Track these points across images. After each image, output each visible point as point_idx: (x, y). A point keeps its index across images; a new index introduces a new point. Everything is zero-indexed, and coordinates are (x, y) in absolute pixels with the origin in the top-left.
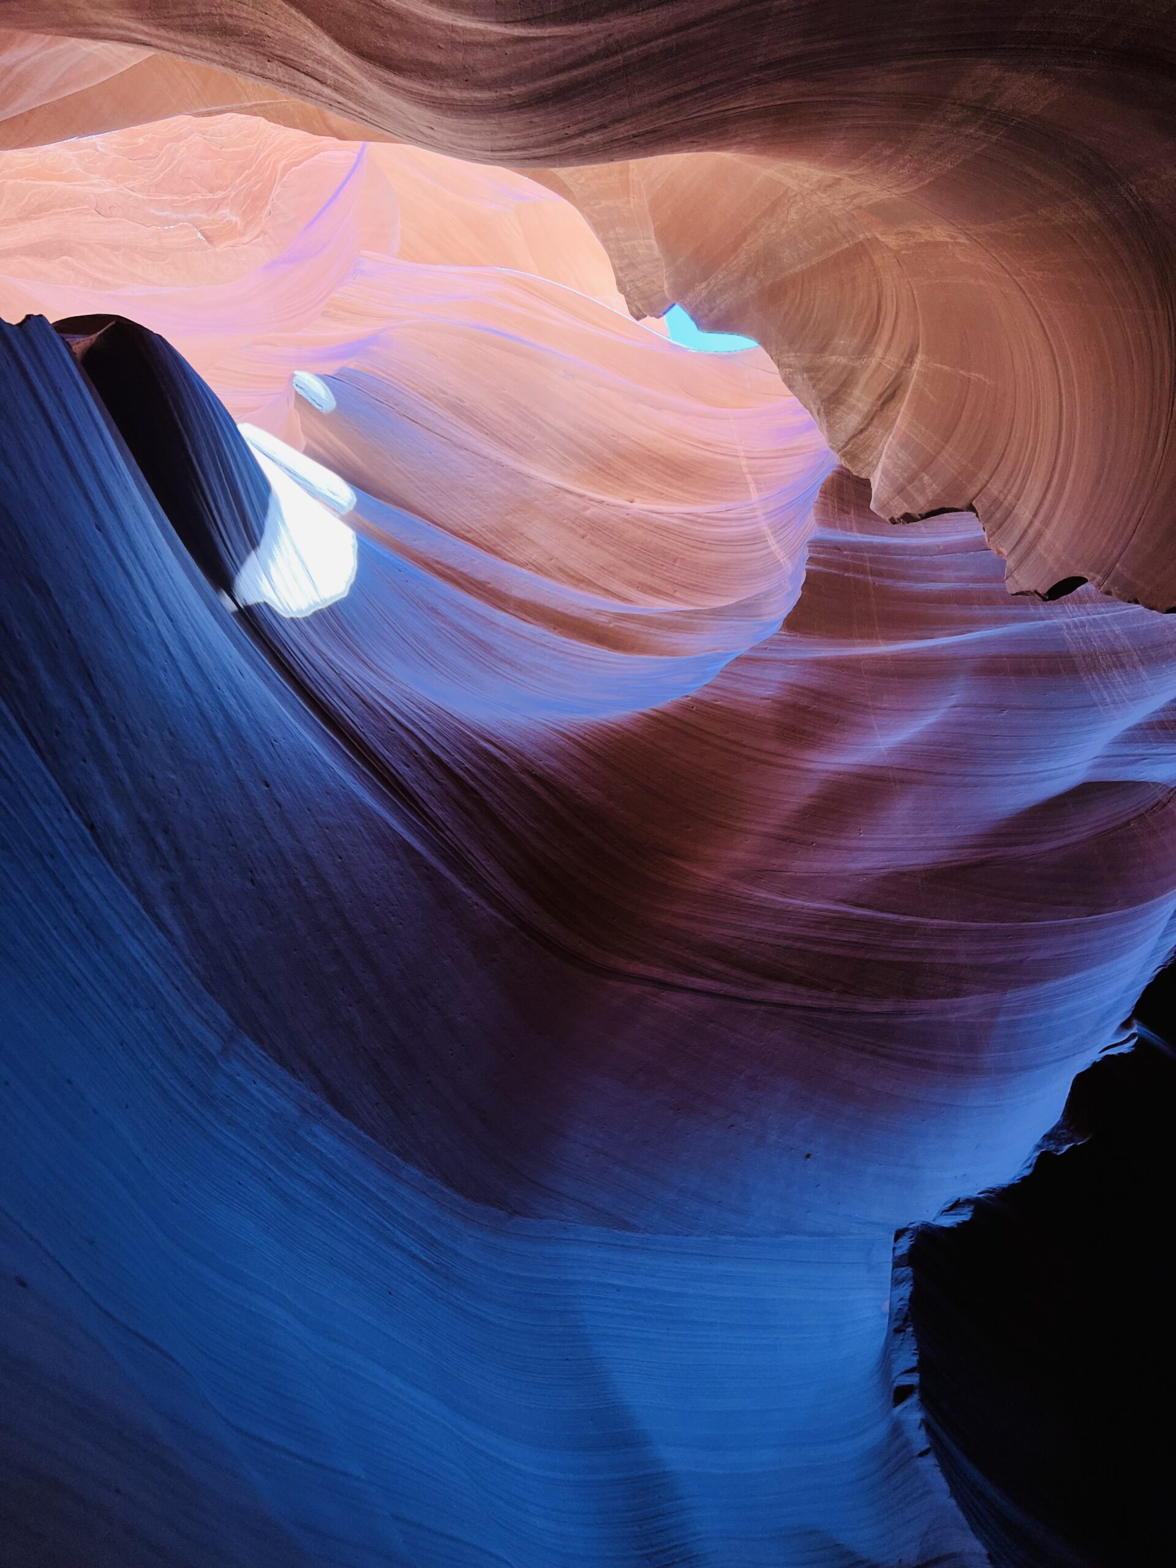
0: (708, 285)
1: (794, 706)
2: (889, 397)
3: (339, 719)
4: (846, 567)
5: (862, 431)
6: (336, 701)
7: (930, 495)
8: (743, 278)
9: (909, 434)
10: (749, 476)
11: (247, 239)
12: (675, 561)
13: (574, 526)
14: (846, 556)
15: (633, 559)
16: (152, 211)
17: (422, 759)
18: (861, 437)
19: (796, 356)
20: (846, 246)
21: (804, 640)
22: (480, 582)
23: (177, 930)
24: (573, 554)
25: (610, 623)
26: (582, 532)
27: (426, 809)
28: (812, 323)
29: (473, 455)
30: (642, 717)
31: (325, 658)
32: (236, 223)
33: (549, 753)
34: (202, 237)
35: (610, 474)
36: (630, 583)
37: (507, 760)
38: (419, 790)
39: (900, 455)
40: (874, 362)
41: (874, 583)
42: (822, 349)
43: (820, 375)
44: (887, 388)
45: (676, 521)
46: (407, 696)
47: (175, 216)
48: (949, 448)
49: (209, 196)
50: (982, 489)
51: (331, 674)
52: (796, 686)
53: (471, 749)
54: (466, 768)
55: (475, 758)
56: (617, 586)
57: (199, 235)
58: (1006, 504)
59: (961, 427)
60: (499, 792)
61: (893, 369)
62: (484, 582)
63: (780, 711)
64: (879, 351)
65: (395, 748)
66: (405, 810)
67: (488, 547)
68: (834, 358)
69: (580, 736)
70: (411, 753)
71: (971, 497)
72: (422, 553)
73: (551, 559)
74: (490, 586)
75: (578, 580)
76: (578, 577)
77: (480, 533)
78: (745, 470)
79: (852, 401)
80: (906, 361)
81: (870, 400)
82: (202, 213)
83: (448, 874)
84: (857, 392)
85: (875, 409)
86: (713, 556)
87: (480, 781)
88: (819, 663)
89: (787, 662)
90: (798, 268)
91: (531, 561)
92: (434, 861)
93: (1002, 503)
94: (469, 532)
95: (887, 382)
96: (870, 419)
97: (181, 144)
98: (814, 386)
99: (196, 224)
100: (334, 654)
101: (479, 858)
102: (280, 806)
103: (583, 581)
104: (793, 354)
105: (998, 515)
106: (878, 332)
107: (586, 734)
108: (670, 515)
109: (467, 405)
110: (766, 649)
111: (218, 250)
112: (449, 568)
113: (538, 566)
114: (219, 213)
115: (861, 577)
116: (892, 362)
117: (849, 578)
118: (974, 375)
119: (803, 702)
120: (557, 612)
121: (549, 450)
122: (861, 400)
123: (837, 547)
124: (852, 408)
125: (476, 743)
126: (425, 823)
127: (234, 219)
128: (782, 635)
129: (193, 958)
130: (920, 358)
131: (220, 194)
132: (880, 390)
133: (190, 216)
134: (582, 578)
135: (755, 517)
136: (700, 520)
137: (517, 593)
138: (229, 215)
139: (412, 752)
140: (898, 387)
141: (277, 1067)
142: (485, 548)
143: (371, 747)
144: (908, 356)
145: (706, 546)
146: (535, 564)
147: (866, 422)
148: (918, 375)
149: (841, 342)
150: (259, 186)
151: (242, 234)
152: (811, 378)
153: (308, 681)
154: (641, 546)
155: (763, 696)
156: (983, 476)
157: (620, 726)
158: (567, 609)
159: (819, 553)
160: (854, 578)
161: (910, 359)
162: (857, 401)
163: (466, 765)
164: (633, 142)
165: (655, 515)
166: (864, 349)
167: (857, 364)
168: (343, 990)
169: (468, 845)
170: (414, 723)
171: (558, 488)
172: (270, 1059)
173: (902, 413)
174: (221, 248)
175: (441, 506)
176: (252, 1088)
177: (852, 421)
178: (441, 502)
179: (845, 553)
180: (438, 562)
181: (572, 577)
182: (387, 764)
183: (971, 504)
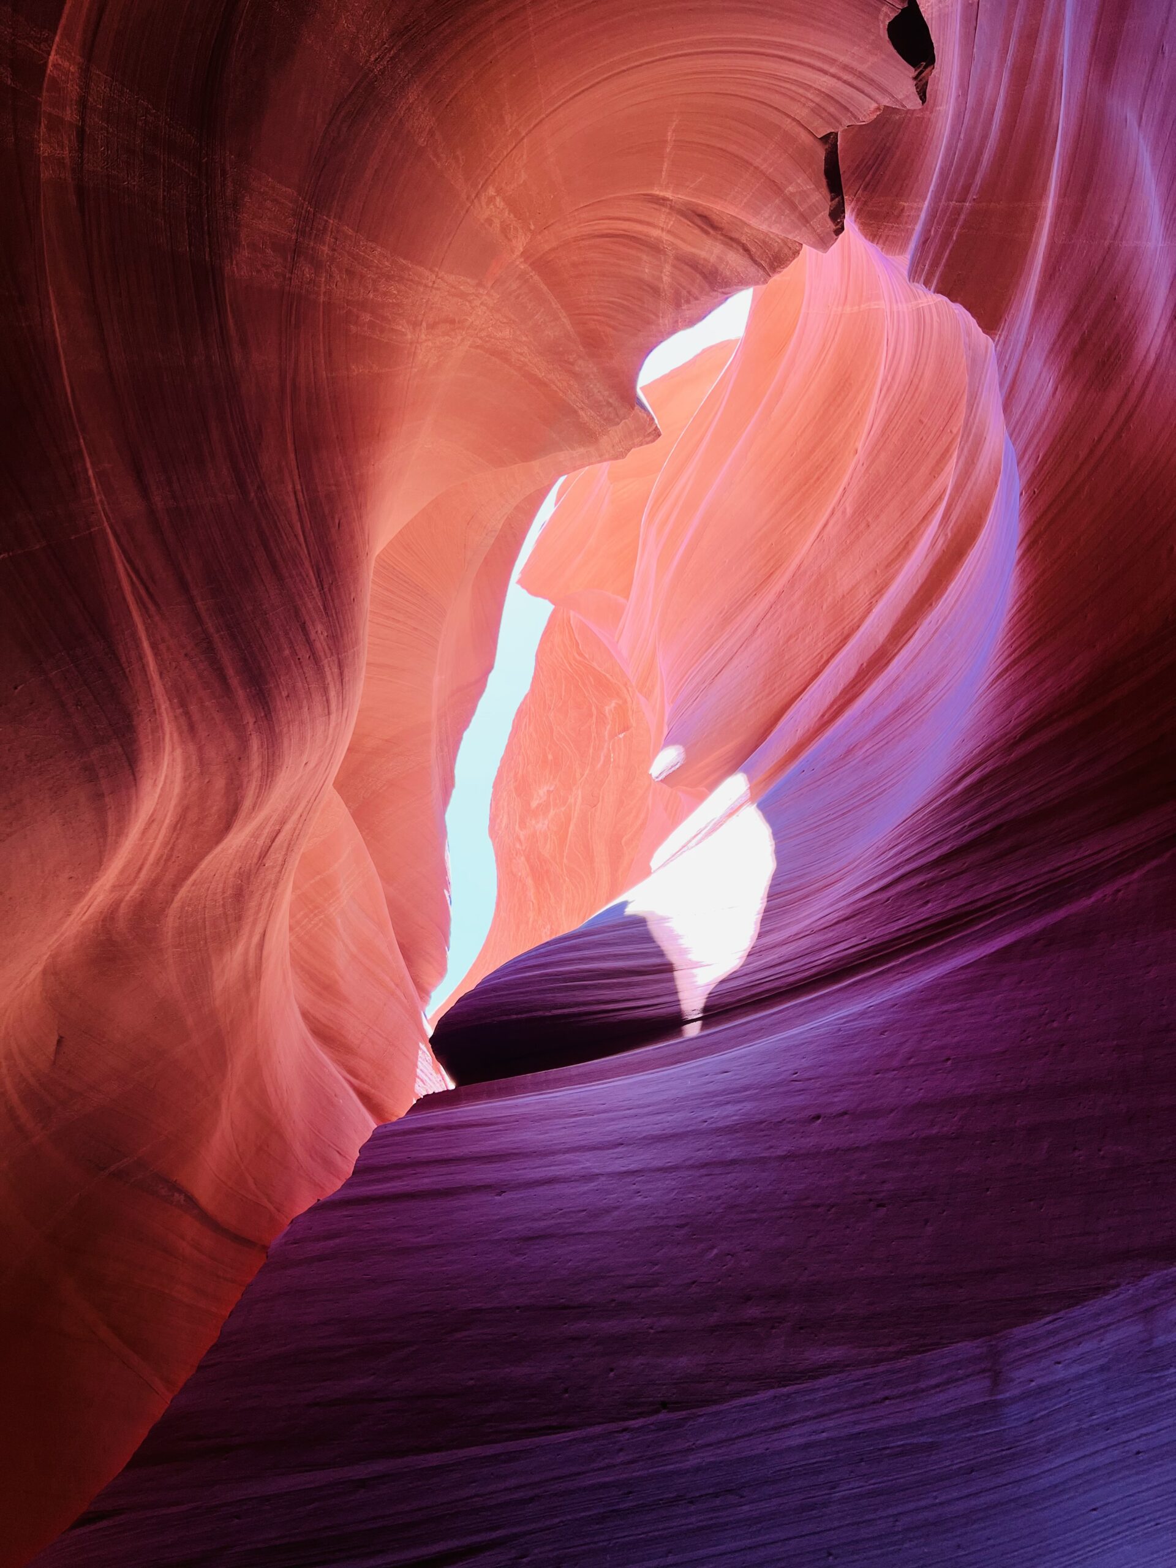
0: (582, 409)
1: (1076, 354)
2: (707, 222)
3: (840, 963)
4: (947, 236)
5: (746, 250)
6: (826, 955)
7: (810, 186)
8: (576, 375)
9: (743, 204)
10: (862, 306)
11: (629, 699)
12: (921, 422)
13: (856, 532)
14: (936, 231)
15: (904, 474)
16: (599, 766)
17: (932, 879)
18: (753, 250)
19: (662, 317)
20: (536, 278)
21: (1012, 311)
22: (856, 677)
23: (837, 1353)
24: (880, 544)
25: (947, 535)
26: (863, 525)
27: (979, 904)
28: (625, 303)
29: (764, 620)
30: (1021, 564)
31: (791, 939)
32: (616, 703)
33: (1008, 706)
34: (623, 735)
35: (827, 468)
36: (927, 485)
37: (989, 767)
38: (961, 901)
39: (766, 215)
40: (665, 237)
41: (974, 199)
42: (656, 291)
43: (684, 293)
44: (693, 222)
45: (884, 410)
46: (876, 855)
47: (605, 750)
48: (758, 161)
49: (594, 717)
50: (803, 126)
51: (805, 943)
52: (1054, 344)
53: (957, 808)
54: (970, 825)
55: (966, 808)
56: (924, 505)
57: (621, 736)
58: (817, 100)
59: (733, 148)
60: (1014, 795)
61: (674, 219)
62: (859, 670)
63: (1075, 377)
64: (655, 233)
65: (904, 908)
66: (969, 931)
67: (841, 641)
68: (665, 278)
69: (1010, 655)
70: (919, 890)
71: (812, 138)
72: (808, 730)
73: (876, 572)
74: (865, 664)
75: (905, 548)
76: (901, 547)
77: (826, 645)
78: (856, 308)
79: (713, 259)
80: (663, 205)
81: (709, 242)
82: (606, 728)
83: (1061, 913)
84: (703, 254)
85: (719, 237)
86: (928, 374)
87: (990, 815)
88: (1039, 304)
89: (1027, 345)
90: (566, 321)
91: (869, 597)
92: (1037, 925)
93: (817, 104)
94: (822, 656)
95: (688, 225)
96: (732, 241)
97: (555, 729)
98: (696, 299)
99: (613, 735)
100: (798, 922)
101: (1071, 859)
102: (845, 1113)
103: (907, 543)
104: (661, 321)
105: (832, 110)
106: (635, 235)
107: (1011, 646)
108: (876, 413)
109: (726, 607)
110: (1006, 367)
111: (634, 724)
112: (832, 705)
113: (876, 591)
114: (608, 715)
115: (962, 217)
116: (663, 218)
117: (959, 235)
118: (670, 136)
119: (1075, 340)
120: (916, 594)
121: (787, 531)
122: (710, 250)
123: (925, 241)
124: (720, 259)
125: (955, 798)
126: (993, 914)
127: (613, 705)
128: (999, 341)
129: (881, 1349)
130: (657, 192)
131: (594, 709)
132: (697, 231)
133: (607, 738)
134: (904, 544)
135: (898, 312)
136: (889, 379)
137: (881, 638)
138: (610, 707)
139: (917, 889)
140: (694, 212)
141: (1077, 1312)
142: (841, 645)
143: (887, 938)
144: (657, 203)
145: (916, 381)
146: (873, 594)
147: (735, 245)
148: (678, 194)
149: (647, 272)
150: (591, 678)
151: (625, 702)
152: (688, 302)
153: (792, 979)
154: (896, 459)
155: (1051, 394)
156: (787, 124)
157: (1020, 597)
158: (918, 581)
159: (923, 270)
160: (962, 227)
161: (661, 201)
162: (712, 254)
163: (967, 824)
164: (330, 590)
165: (872, 433)
166: (655, 248)
167: (671, 254)
168: (1075, 1149)
169: (1046, 869)
170: (897, 867)
171: (818, 537)
172: (1061, 1314)
173: (723, 209)
174: (634, 723)
175: (791, 677)
176: (1061, 1373)
177: (734, 260)
178: (788, 676)
179: (932, 233)
180: (823, 716)
181: (899, 554)
182: (912, 929)
183: (821, 139)
